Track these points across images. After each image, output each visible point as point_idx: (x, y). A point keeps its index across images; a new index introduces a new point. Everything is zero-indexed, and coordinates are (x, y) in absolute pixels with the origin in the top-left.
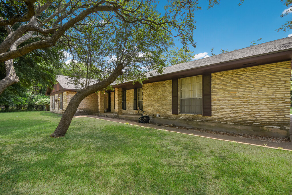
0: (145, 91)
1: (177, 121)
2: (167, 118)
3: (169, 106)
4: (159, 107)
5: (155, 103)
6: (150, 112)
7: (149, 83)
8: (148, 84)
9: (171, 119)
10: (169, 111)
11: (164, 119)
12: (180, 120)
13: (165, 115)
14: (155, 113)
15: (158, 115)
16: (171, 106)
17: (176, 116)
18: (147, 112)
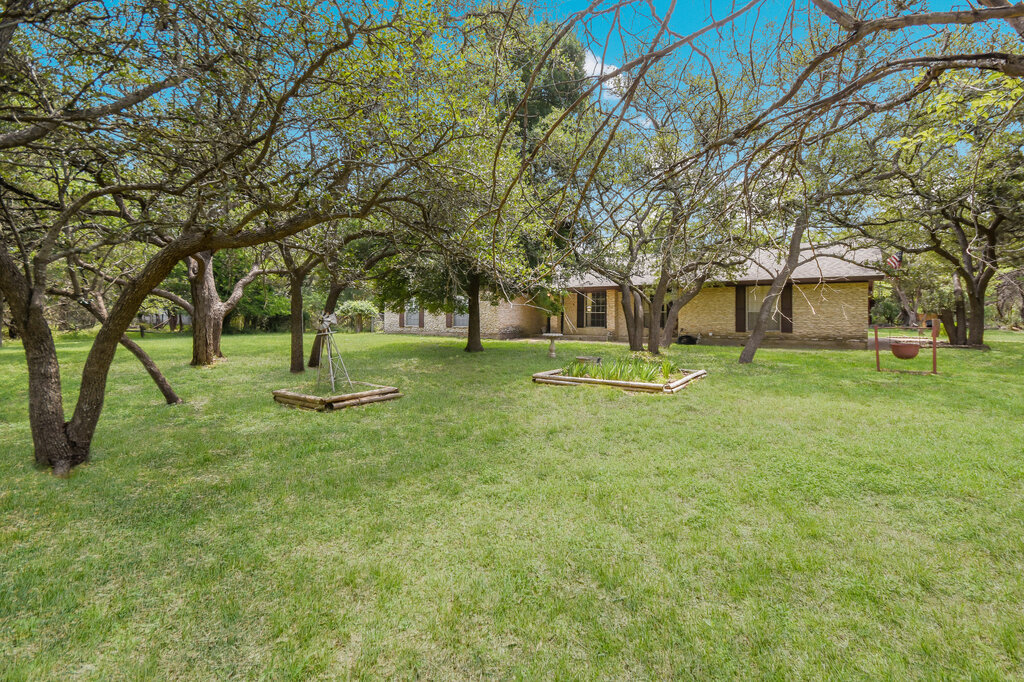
2: (725, 336)
3: (731, 321)
4: (712, 323)
5: (704, 317)
9: (733, 338)
10: (731, 328)
11: (719, 338)
13: (724, 333)
14: (703, 332)
15: (711, 334)
16: (734, 321)
17: (742, 334)
18: (688, 330)
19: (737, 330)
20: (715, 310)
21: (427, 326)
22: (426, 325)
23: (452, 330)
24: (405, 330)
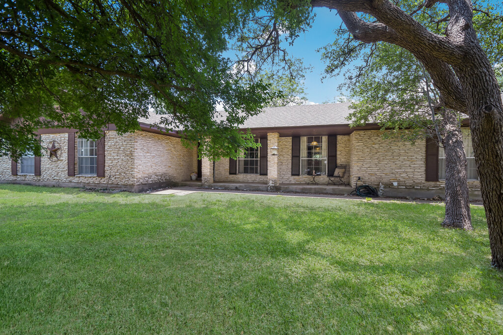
0: (362, 144)
1: (434, 191)
2: (414, 187)
3: (420, 169)
4: (396, 171)
5: (386, 164)
6: (373, 178)
7: (372, 131)
8: (369, 132)
9: (421, 189)
10: (419, 177)
11: (407, 190)
12: (440, 189)
13: (409, 182)
14: (385, 180)
15: (395, 184)
16: (423, 169)
17: (432, 183)
18: (366, 179)
19: (427, 179)
20: (399, 155)
21: (45, 175)
22: (43, 173)
23: (75, 180)
24: (19, 179)
